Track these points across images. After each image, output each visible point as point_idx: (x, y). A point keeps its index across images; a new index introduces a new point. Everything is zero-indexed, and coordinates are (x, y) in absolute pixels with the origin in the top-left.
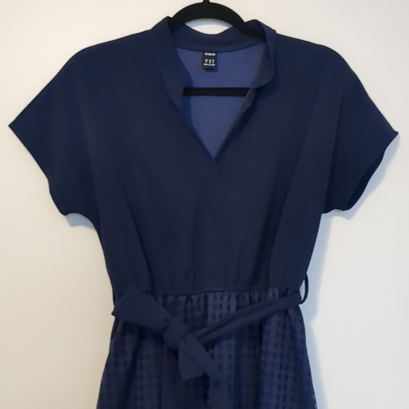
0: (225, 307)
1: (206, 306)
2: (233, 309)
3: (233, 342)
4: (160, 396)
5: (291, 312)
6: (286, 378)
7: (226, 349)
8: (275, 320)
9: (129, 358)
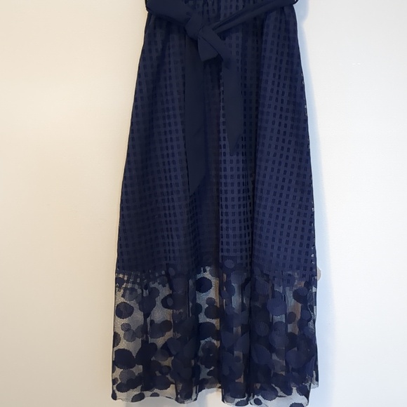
0: (234, 7)
1: (219, 9)
2: (241, 8)
3: (240, 34)
4: (184, 76)
5: (287, 10)
6: (281, 61)
7: (235, 40)
8: (273, 15)
9: (160, 46)
